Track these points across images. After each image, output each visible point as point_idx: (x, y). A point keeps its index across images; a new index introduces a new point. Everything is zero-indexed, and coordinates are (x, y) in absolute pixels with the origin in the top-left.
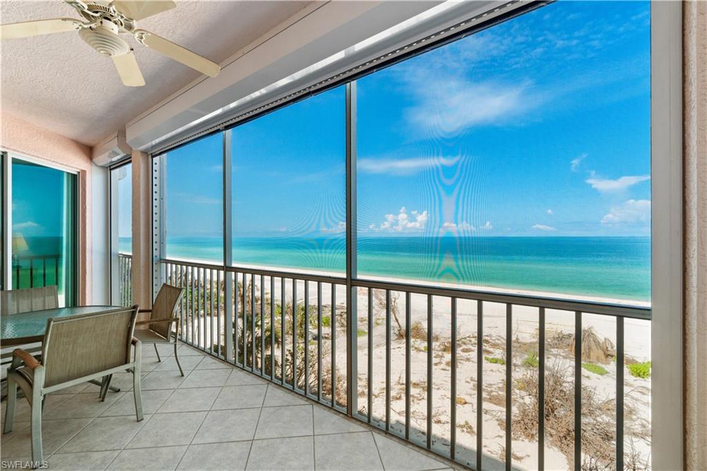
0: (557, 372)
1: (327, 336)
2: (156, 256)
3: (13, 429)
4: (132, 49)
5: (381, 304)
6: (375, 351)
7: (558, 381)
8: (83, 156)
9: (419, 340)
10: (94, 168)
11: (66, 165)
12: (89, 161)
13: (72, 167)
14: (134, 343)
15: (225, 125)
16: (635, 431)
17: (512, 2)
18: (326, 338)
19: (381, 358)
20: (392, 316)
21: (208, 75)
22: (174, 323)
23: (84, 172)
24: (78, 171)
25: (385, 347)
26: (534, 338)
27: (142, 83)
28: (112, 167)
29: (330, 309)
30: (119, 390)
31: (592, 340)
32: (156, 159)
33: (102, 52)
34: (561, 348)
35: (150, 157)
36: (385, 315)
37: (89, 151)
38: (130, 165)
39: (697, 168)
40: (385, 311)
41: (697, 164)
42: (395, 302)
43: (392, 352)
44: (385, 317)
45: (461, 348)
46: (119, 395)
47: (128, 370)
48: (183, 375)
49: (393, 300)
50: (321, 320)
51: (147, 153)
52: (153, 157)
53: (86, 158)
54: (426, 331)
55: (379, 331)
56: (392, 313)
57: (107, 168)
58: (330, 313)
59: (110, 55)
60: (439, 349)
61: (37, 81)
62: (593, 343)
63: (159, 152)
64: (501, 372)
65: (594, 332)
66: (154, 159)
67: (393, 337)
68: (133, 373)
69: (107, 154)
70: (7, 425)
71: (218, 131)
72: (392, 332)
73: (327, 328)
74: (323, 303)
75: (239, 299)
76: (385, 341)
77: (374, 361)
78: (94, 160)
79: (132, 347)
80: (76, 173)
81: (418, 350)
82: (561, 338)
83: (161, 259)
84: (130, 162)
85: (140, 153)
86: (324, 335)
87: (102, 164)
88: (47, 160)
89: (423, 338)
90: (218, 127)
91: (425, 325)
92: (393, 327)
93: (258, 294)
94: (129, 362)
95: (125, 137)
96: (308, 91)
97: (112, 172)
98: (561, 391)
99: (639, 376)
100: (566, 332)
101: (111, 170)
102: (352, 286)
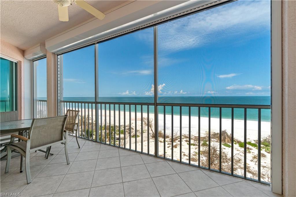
0: (215, 147)
1: (122, 138)
2: (59, 99)
3: (9, 171)
4: (71, 4)
5: (145, 124)
6: (144, 143)
7: (215, 151)
8: (20, 54)
9: (161, 138)
10: (25, 60)
11: (13, 58)
12: (23, 57)
13: (15, 59)
14: (65, 131)
15: (98, 41)
16: (242, 167)
17: (219, 1)
18: (122, 139)
19: (146, 146)
20: (150, 129)
21: (97, 17)
22: (76, 125)
23: (20, 62)
24: (18, 61)
25: (147, 141)
26: (205, 135)
27: (67, 20)
28: (34, 60)
29: (124, 127)
30: (53, 155)
31: (226, 135)
32: (59, 57)
33: (60, 4)
34: (215, 138)
35: (56, 55)
36: (147, 128)
37: (23, 52)
38: (46, 59)
39: (288, 56)
40: (147, 126)
41: (288, 55)
42: (151, 123)
43: (150, 143)
44: (147, 129)
45: (178, 140)
46: (53, 156)
47: (62, 143)
48: (79, 148)
49: (150, 122)
50: (120, 131)
51: (55, 54)
52: (58, 55)
53: (21, 55)
54: (163, 134)
55: (145, 135)
56: (150, 127)
57: (31, 60)
58: (124, 129)
59: (63, 5)
60: (169, 141)
61: (9, 16)
62: (226, 136)
63: (61, 53)
64: (193, 149)
65: (226, 132)
66: (58, 56)
67: (150, 137)
68: (65, 144)
69: (32, 54)
70: (7, 169)
71: (94, 44)
72: (150, 135)
73: (122, 135)
74: (121, 124)
75: (83, 124)
76: (147, 139)
77: (144, 147)
78: (25, 57)
79: (64, 133)
80: (16, 62)
81: (161, 142)
82: (215, 134)
83: (61, 101)
84: (46, 57)
85: (51, 53)
86: (121, 138)
87: (29, 59)
88: (4, 55)
89: (162, 137)
90: (94, 43)
91: (163, 132)
92: (150, 133)
93: (90, 121)
94: (63, 140)
95: (45, 46)
96: (138, 28)
97: (34, 62)
98: (216, 154)
99: (242, 147)
100: (216, 132)
101: (33, 61)
102: (157, 106)
